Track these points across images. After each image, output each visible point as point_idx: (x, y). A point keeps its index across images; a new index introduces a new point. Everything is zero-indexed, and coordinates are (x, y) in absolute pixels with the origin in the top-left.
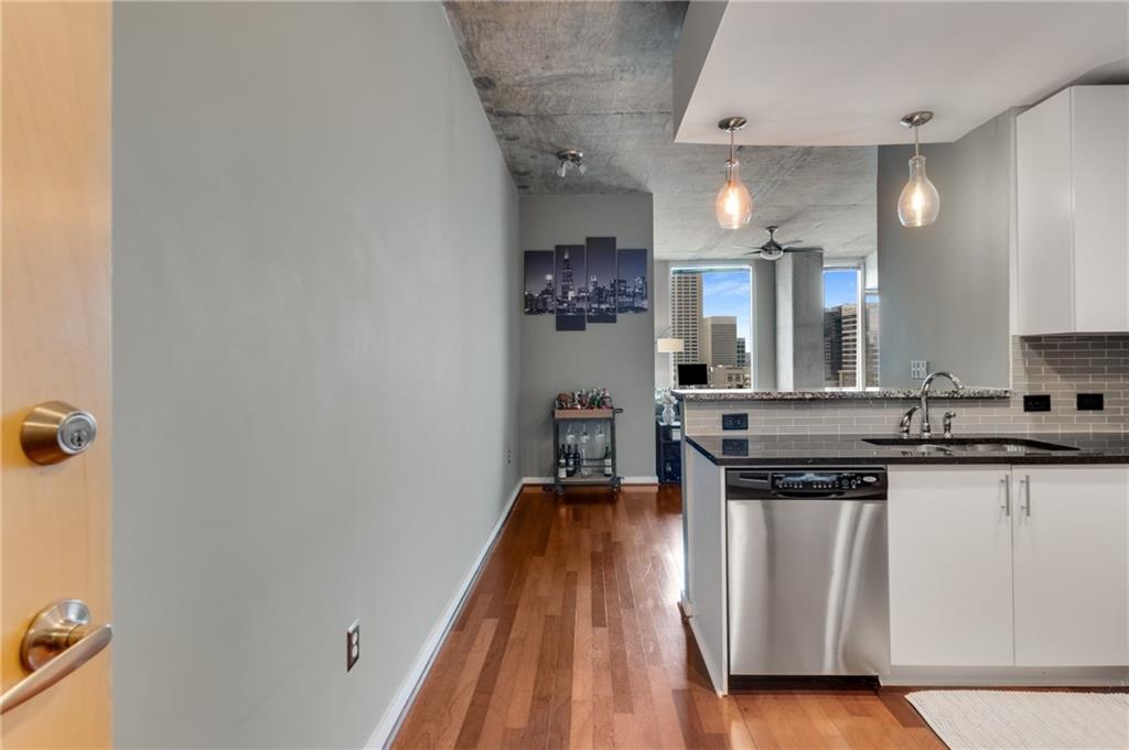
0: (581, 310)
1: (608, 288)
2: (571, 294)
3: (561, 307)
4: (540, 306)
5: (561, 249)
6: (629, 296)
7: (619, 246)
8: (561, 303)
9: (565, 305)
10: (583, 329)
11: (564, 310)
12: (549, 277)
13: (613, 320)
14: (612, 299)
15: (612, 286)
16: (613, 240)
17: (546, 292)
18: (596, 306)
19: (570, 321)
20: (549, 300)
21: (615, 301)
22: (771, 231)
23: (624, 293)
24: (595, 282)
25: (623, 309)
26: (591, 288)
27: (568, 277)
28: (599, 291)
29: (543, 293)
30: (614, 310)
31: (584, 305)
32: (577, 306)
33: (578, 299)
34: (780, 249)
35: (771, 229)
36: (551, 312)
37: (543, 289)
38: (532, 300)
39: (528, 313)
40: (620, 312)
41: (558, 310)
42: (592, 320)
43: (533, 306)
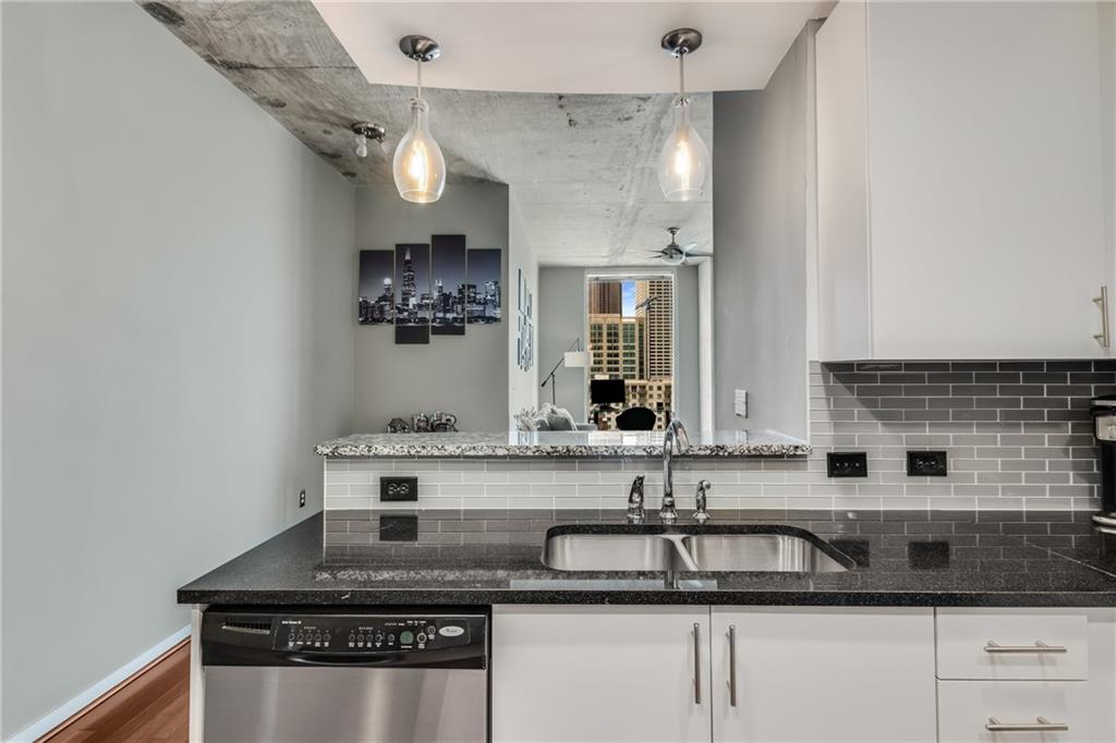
0: (424, 320)
1: (455, 294)
2: (413, 301)
3: (401, 316)
4: (377, 315)
5: (401, 248)
6: (479, 303)
7: (471, 244)
8: (401, 311)
9: (406, 314)
10: (426, 341)
11: (403, 320)
12: (388, 281)
13: (461, 331)
14: (459, 307)
15: (460, 292)
16: (461, 239)
17: (384, 298)
18: (441, 315)
19: (411, 334)
20: (387, 308)
21: (463, 310)
22: (673, 233)
23: (474, 301)
24: (441, 287)
25: (473, 319)
26: (436, 294)
27: (410, 281)
28: (445, 298)
29: (381, 299)
30: (462, 320)
31: (428, 315)
32: (419, 316)
33: (420, 306)
34: (681, 253)
35: (672, 231)
36: (390, 321)
37: (381, 295)
38: (367, 308)
39: (362, 323)
40: (469, 322)
41: (398, 319)
42: (437, 331)
43: (369, 314)
